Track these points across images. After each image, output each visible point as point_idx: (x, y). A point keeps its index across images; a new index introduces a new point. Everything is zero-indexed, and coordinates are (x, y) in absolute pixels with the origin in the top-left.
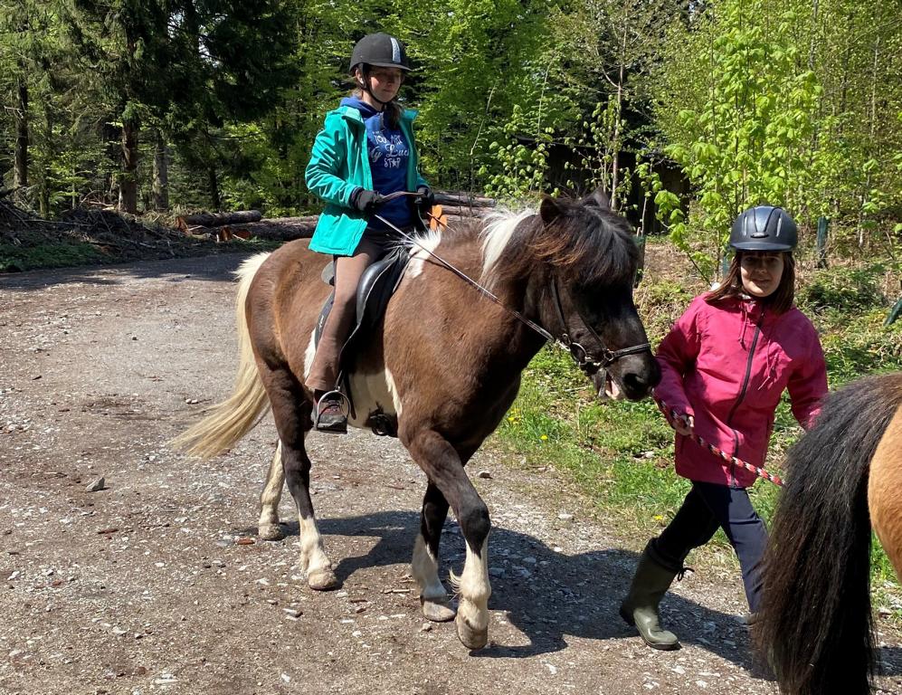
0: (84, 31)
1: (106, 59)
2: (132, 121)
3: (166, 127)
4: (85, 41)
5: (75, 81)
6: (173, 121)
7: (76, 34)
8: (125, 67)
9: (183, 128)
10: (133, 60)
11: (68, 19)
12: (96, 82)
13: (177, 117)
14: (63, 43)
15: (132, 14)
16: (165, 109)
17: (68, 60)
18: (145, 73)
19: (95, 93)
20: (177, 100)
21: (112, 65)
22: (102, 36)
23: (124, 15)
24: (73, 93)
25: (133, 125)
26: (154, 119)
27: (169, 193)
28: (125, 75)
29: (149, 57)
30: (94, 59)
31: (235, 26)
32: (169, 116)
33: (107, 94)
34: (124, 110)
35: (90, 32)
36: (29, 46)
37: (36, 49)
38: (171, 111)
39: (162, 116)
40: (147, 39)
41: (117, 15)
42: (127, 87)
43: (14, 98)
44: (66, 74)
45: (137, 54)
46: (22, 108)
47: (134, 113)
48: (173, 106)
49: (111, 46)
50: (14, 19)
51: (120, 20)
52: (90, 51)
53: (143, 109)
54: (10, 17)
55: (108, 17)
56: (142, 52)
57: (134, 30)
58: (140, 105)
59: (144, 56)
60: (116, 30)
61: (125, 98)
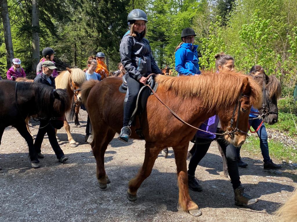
0: (89, 31)
1: (93, 37)
3: (107, 53)
4: (88, 33)
5: (87, 42)
6: (109, 51)
8: (97, 39)
9: (111, 53)
10: (99, 38)
11: (85, 29)
12: (91, 43)
14: (84, 34)
15: (99, 27)
16: (107, 49)
17: (85, 38)
18: (102, 40)
19: (91, 45)
20: (109, 46)
21: (94, 39)
22: (92, 32)
23: (97, 27)
26: (104, 51)
28: (98, 41)
29: (103, 37)
30: (91, 37)
31: (123, 29)
33: (94, 45)
34: (97, 49)
36: (76, 35)
37: (78, 35)
40: (102, 33)
42: (98, 44)
43: (73, 46)
44: (85, 41)
45: (100, 36)
46: (75, 48)
49: (95, 34)
50: (73, 28)
51: (96, 29)
55: (94, 28)
57: (100, 31)
58: (101, 48)
59: (101, 37)
60: (95, 31)
61: (98, 46)
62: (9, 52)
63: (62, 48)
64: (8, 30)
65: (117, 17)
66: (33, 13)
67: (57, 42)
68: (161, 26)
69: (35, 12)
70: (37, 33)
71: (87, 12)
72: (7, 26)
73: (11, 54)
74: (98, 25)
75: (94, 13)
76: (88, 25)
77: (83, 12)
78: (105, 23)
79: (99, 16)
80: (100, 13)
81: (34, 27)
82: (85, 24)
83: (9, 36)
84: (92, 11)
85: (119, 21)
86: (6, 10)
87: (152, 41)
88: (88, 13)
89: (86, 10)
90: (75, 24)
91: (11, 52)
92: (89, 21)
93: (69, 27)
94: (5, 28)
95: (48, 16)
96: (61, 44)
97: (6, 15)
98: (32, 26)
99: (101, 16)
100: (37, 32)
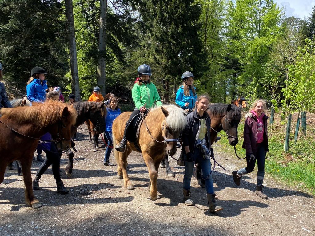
1: (162, 64)
2: (168, 79)
3: (176, 81)
4: (157, 60)
5: (155, 70)
6: (178, 80)
7: (155, 58)
8: (166, 66)
10: (168, 65)
11: (154, 55)
12: (160, 70)
13: (178, 78)
14: (152, 60)
15: (168, 53)
17: (153, 65)
18: (171, 68)
20: (178, 75)
21: (163, 66)
22: (161, 59)
23: (166, 54)
24: (154, 73)
26: (173, 79)
28: (166, 68)
30: (159, 64)
31: (193, 56)
32: (176, 78)
33: (162, 73)
34: (166, 77)
35: (158, 57)
40: (172, 60)
41: (165, 54)
42: (167, 72)
45: (169, 63)
47: (168, 77)
49: (164, 61)
50: (141, 55)
51: (165, 55)
52: (158, 62)
55: (163, 54)
57: (169, 57)
58: (170, 76)
59: (171, 64)
60: (164, 57)
61: (166, 74)
62: (75, 78)
63: (129, 75)
64: (74, 55)
65: (187, 43)
66: (100, 37)
67: (124, 69)
68: (235, 53)
69: (102, 36)
70: (103, 59)
71: (156, 36)
72: (73, 51)
73: (76, 80)
74: (168, 50)
75: (164, 38)
76: (157, 51)
77: (152, 37)
78: (175, 49)
79: (169, 41)
80: (170, 38)
81: (101, 52)
82: (154, 50)
83: (74, 61)
84: (161, 36)
85: (190, 47)
86: (73, 33)
87: (225, 69)
88: (157, 38)
89: (155, 35)
90: (143, 50)
91: (76, 78)
92: (158, 46)
93: (137, 53)
94: (71, 52)
95: (115, 41)
96: (129, 71)
97: (72, 39)
98: (99, 51)
99: (171, 41)
100: (104, 57)
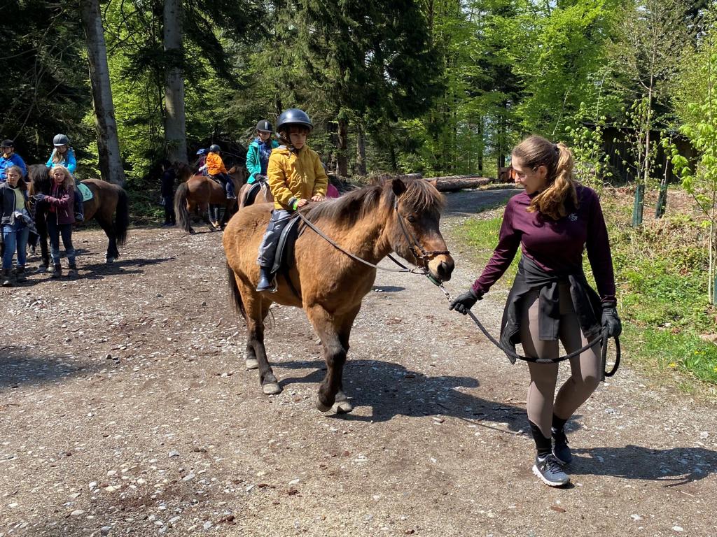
0: (314, 65)
1: (327, 82)
2: (343, 119)
3: (364, 123)
4: (315, 71)
5: (310, 96)
6: (368, 119)
7: (309, 67)
8: (339, 86)
9: (375, 123)
10: (344, 82)
11: (304, 58)
12: (322, 96)
13: (371, 116)
14: (301, 73)
15: (343, 53)
16: (363, 111)
17: (305, 83)
18: (351, 90)
19: (321, 103)
20: (370, 106)
21: (331, 86)
22: (325, 68)
23: (338, 54)
24: (308, 103)
25: (344, 122)
26: (357, 118)
27: (367, 164)
28: (339, 91)
29: (353, 80)
30: (321, 82)
31: (405, 59)
32: (366, 116)
33: (328, 104)
34: (338, 112)
35: (318, 66)
36: (282, 75)
37: (286, 77)
38: (367, 113)
39: (361, 116)
40: (352, 69)
41: (334, 55)
42: (340, 99)
43: (274, 107)
44: (304, 92)
45: (346, 78)
46: (278, 113)
47: (345, 114)
48: (368, 110)
49: (331, 73)
50: (272, 59)
51: (335, 57)
52: (318, 77)
53: (349, 112)
54: (270, 58)
55: (328, 56)
56: (349, 77)
57: (344, 64)
58: (348, 110)
59: (350, 79)
60: (333, 64)
61: (339, 106)
62: (105, 123)
63: (243, 113)
64: (101, 62)
65: (390, 26)
66: (167, 15)
67: (230, 98)
68: (505, 49)
69: (172, 12)
70: (177, 70)
71: (310, 10)
72: (97, 52)
73: (108, 128)
74: (341, 46)
75: (330, 13)
76: (314, 47)
77: (300, 12)
78: (360, 41)
79: (342, 21)
80: (344, 15)
81: (170, 52)
82: (305, 47)
83: (102, 77)
84: (323, 9)
85: (398, 35)
88: (312, 15)
89: (308, 6)
90: (277, 46)
91: (108, 121)
92: (315, 36)
93: (261, 55)
94: (93, 55)
95: (206, 23)
96: (242, 103)
97: (95, 20)
98: (165, 49)
99: (348, 22)
100: (178, 67)
